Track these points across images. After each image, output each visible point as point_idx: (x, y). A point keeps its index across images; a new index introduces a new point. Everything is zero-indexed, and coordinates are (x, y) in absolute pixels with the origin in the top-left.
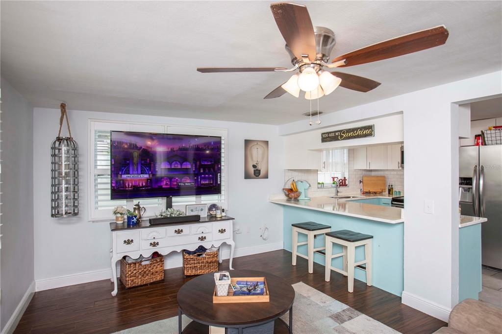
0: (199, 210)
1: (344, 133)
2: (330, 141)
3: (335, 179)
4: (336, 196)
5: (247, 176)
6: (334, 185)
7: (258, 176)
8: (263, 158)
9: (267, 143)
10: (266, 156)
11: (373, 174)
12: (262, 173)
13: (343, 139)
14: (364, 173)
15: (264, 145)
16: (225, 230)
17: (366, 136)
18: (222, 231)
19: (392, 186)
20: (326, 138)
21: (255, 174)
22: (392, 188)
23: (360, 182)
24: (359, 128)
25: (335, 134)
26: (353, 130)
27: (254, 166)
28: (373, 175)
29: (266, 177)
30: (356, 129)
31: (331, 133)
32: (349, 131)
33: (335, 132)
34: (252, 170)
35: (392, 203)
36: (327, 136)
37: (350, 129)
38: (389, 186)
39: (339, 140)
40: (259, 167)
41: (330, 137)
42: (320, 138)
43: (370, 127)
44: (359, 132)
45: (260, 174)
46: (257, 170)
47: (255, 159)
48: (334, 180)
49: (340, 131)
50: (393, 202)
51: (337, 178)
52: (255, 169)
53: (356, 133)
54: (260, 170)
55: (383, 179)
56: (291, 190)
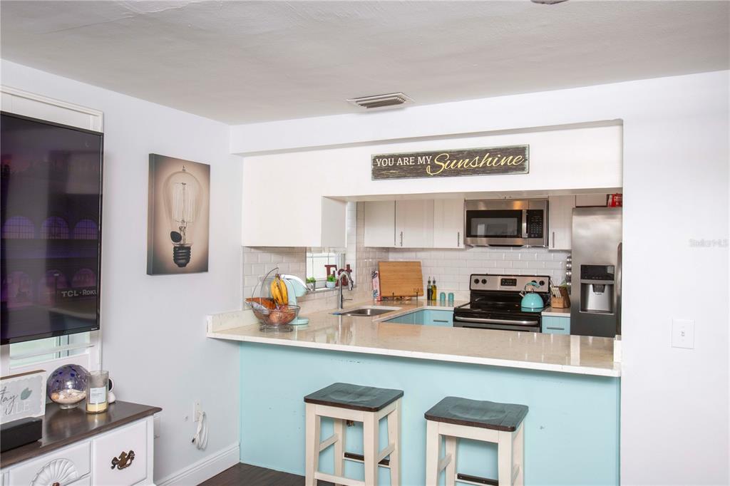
0: (13, 398)
1: (442, 159)
2: (399, 177)
3: (332, 269)
4: (340, 310)
5: (156, 267)
6: (331, 284)
7: (184, 265)
8: (197, 211)
9: (206, 169)
10: (202, 207)
11: (392, 257)
12: (195, 255)
13: (441, 175)
14: (378, 254)
15: (198, 175)
16: (132, 452)
17: (506, 170)
18: (122, 461)
19: (434, 282)
20: (388, 168)
21: (176, 259)
22: (435, 287)
23: (374, 275)
24: (487, 151)
25: (416, 161)
26: (471, 154)
27: (176, 237)
28: (391, 260)
29: (203, 267)
30: (481, 153)
31: (402, 156)
32: (457, 155)
33: (416, 155)
34: (168, 247)
35: (455, 320)
36: (389, 163)
37: (461, 152)
38: (429, 282)
39: (428, 176)
40: (187, 240)
41: (400, 167)
42: (369, 168)
43: (521, 151)
44: (487, 160)
45: (188, 261)
46: (182, 247)
47: (177, 215)
48: (329, 273)
49: (433, 155)
50: (457, 317)
51: (335, 266)
52: (177, 244)
53: (480, 161)
54: (189, 248)
55: (414, 269)
56: (272, 302)
